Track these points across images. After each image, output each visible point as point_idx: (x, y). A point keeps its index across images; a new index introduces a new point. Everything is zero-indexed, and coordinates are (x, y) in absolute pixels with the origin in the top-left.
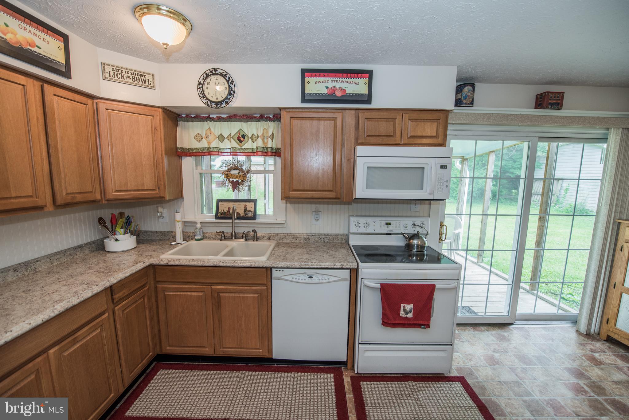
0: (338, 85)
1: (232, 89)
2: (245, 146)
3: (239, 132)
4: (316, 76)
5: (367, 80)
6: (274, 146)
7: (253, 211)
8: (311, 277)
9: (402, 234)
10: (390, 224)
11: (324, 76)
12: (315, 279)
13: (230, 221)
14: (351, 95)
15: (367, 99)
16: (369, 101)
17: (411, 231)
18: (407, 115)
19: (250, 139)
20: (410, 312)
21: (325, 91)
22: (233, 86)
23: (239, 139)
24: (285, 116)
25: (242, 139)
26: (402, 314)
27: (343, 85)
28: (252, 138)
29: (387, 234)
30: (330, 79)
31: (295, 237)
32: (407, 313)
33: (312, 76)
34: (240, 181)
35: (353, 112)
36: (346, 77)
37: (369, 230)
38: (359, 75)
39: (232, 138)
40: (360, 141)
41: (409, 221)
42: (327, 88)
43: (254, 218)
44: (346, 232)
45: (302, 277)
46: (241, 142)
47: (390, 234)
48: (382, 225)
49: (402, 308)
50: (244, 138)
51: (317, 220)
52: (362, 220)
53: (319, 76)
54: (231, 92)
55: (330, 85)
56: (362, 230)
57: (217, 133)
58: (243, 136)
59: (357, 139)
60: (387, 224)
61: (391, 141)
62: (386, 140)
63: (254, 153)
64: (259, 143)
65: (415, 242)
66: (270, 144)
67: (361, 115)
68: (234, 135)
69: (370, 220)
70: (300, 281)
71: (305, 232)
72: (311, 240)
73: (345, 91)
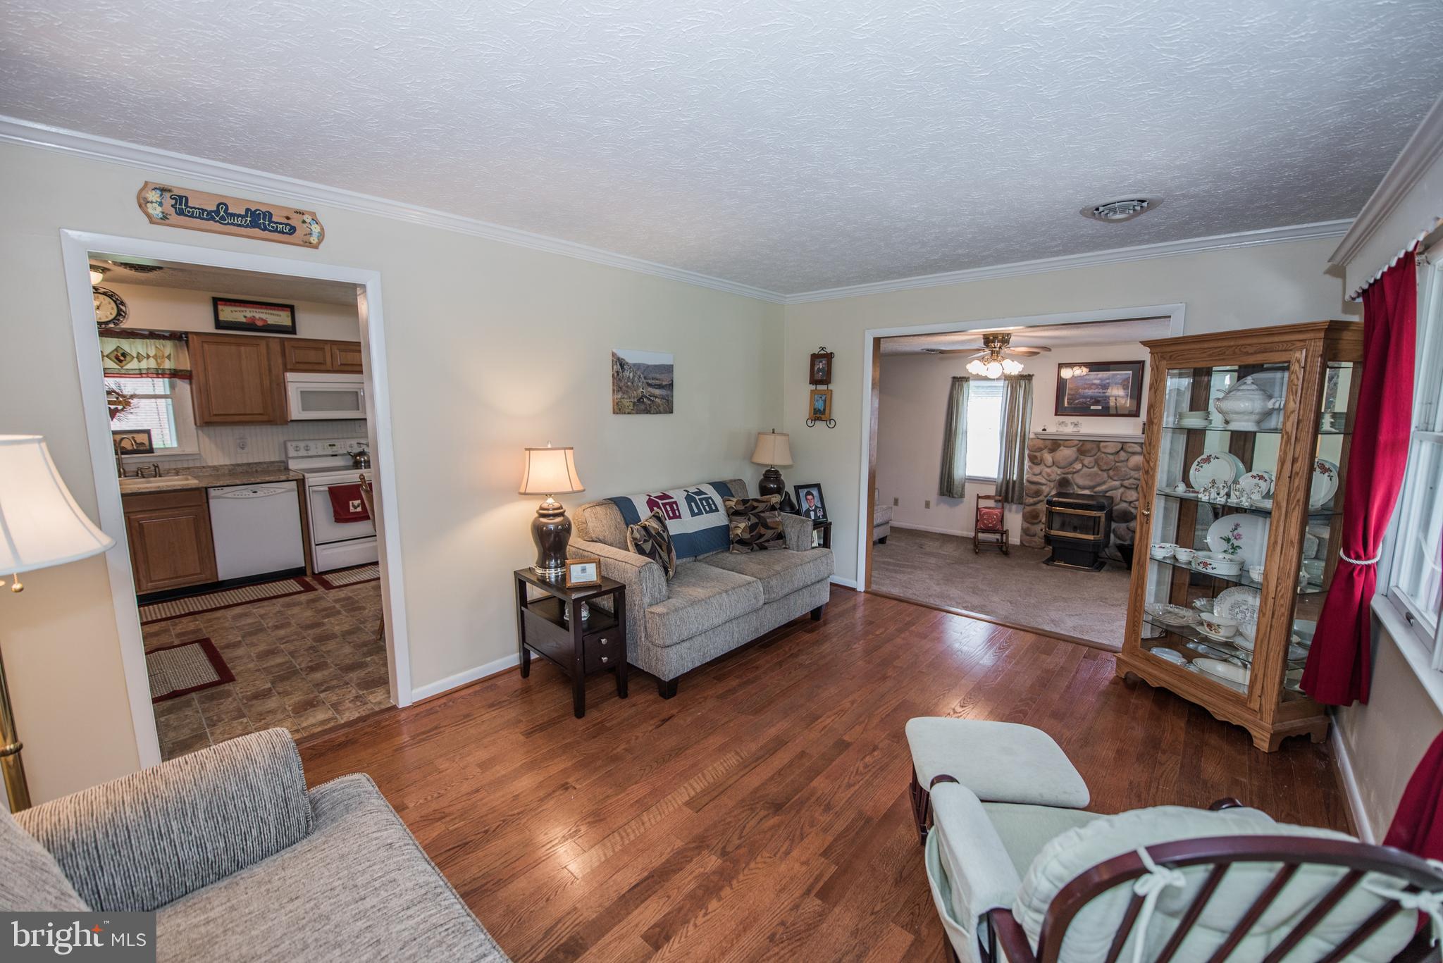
0: (257, 316)
1: (121, 310)
2: (128, 367)
3: (116, 350)
4: (231, 305)
5: (289, 313)
6: (173, 368)
7: (147, 443)
8: (255, 492)
9: (349, 453)
10: (334, 445)
11: (240, 306)
12: (260, 493)
14: (272, 326)
15: (293, 329)
16: (295, 333)
17: (356, 450)
19: (136, 359)
20: (358, 506)
21: (244, 320)
22: (123, 308)
23: (117, 358)
24: (194, 341)
25: (122, 358)
26: (352, 509)
27: (264, 316)
28: (138, 357)
29: (333, 456)
30: (248, 310)
31: (215, 468)
32: (355, 508)
33: (226, 305)
34: (120, 407)
35: (278, 340)
36: (267, 309)
37: (310, 453)
38: (280, 308)
39: (107, 356)
40: (289, 367)
41: (354, 442)
42: (245, 317)
43: (151, 450)
44: (283, 458)
45: (245, 492)
46: (121, 361)
47: (336, 455)
48: (325, 448)
49: (351, 505)
50: (125, 357)
51: (243, 448)
52: (302, 445)
53: (235, 306)
54: (120, 314)
55: (248, 315)
56: (303, 453)
58: (124, 355)
59: (285, 365)
60: (331, 445)
61: (323, 367)
62: (317, 367)
63: (141, 374)
64: (152, 364)
65: (363, 458)
66: (168, 365)
67: (286, 343)
68: (111, 353)
69: (311, 444)
70: (242, 497)
71: (228, 462)
72: (239, 469)
73: (265, 321)
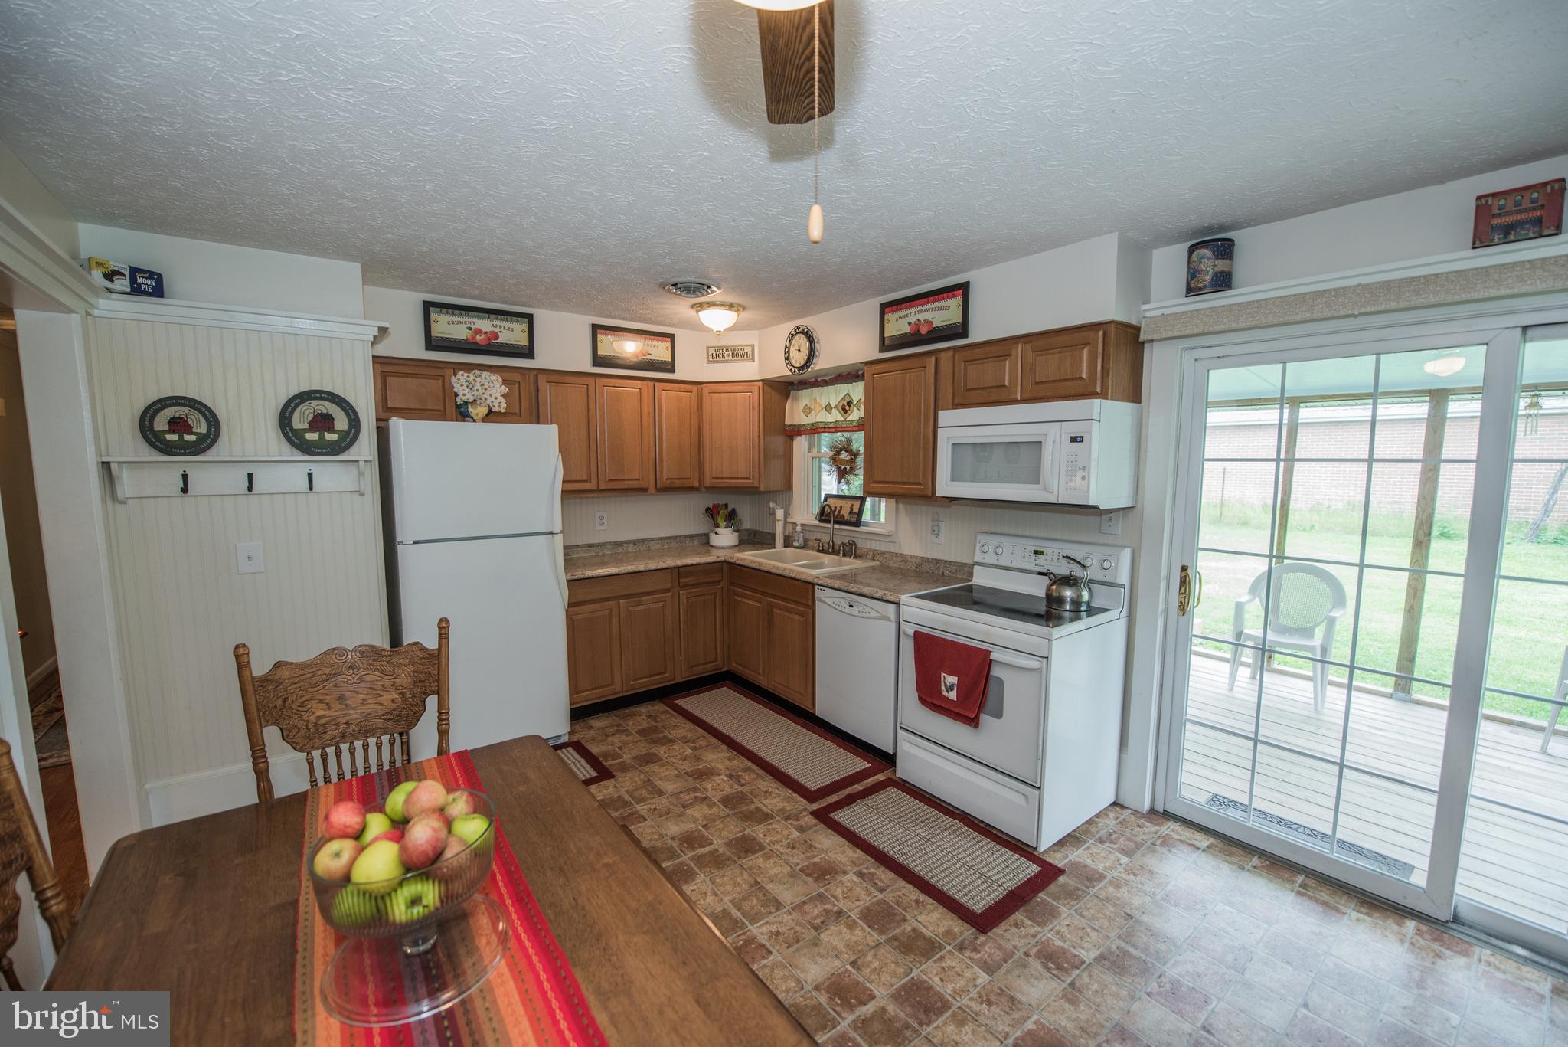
0: (922, 317)
1: (813, 349)
2: (850, 418)
3: (844, 398)
4: (897, 310)
5: (960, 300)
7: (858, 513)
8: (851, 606)
9: (1049, 574)
10: (1042, 553)
11: (906, 308)
12: (855, 611)
13: (829, 525)
14: (939, 329)
15: (961, 330)
16: (965, 333)
17: (1063, 569)
18: (1028, 346)
19: (854, 408)
20: (953, 688)
21: (907, 329)
22: (813, 346)
23: (843, 408)
25: (847, 408)
26: (943, 690)
27: (928, 316)
28: (856, 405)
29: (1039, 574)
30: (913, 311)
31: (904, 559)
32: (949, 691)
33: (892, 312)
34: (848, 468)
35: (948, 353)
36: (934, 301)
37: (1003, 561)
38: (950, 294)
39: (836, 407)
40: (941, 403)
42: (910, 324)
43: (858, 523)
44: (969, 561)
45: (842, 603)
46: (845, 411)
47: (1036, 573)
48: (1027, 555)
49: (942, 679)
50: (850, 406)
52: (993, 541)
53: (901, 309)
54: (812, 353)
55: (913, 319)
56: (992, 558)
57: (824, 403)
58: (849, 404)
59: (938, 398)
60: (1036, 552)
61: (1002, 395)
62: (992, 395)
65: (1068, 593)
67: (957, 356)
68: (841, 402)
69: (1007, 542)
70: (840, 608)
72: (926, 568)
73: (930, 323)
